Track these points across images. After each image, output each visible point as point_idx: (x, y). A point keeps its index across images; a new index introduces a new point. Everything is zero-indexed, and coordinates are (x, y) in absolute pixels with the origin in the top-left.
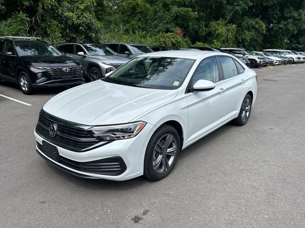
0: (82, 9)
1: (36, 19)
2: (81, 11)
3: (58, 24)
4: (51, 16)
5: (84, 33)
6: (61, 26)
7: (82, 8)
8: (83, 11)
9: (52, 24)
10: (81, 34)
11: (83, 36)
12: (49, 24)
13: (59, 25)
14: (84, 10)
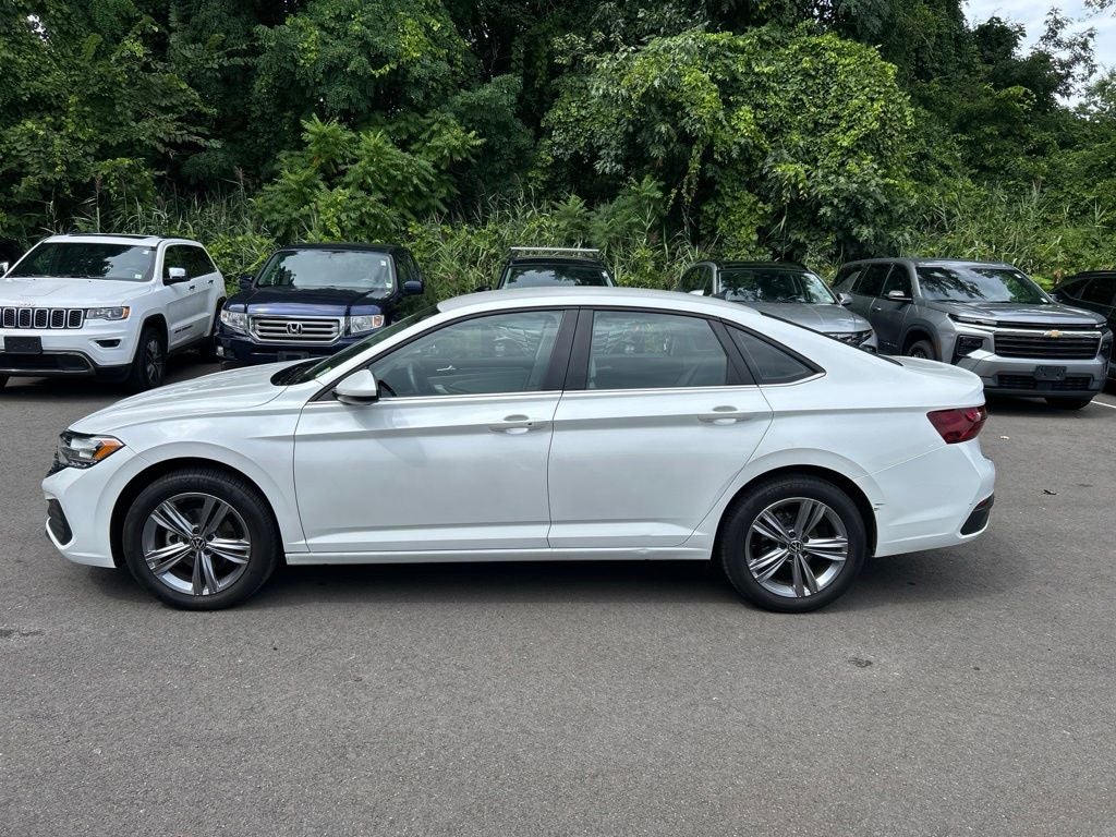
0: (846, 148)
1: (679, 194)
2: (842, 154)
3: (756, 203)
4: (741, 182)
5: (835, 228)
6: (762, 209)
7: (845, 144)
8: (849, 152)
9: (736, 203)
10: (828, 230)
11: (832, 237)
12: (728, 204)
13: (760, 205)
14: (856, 149)
